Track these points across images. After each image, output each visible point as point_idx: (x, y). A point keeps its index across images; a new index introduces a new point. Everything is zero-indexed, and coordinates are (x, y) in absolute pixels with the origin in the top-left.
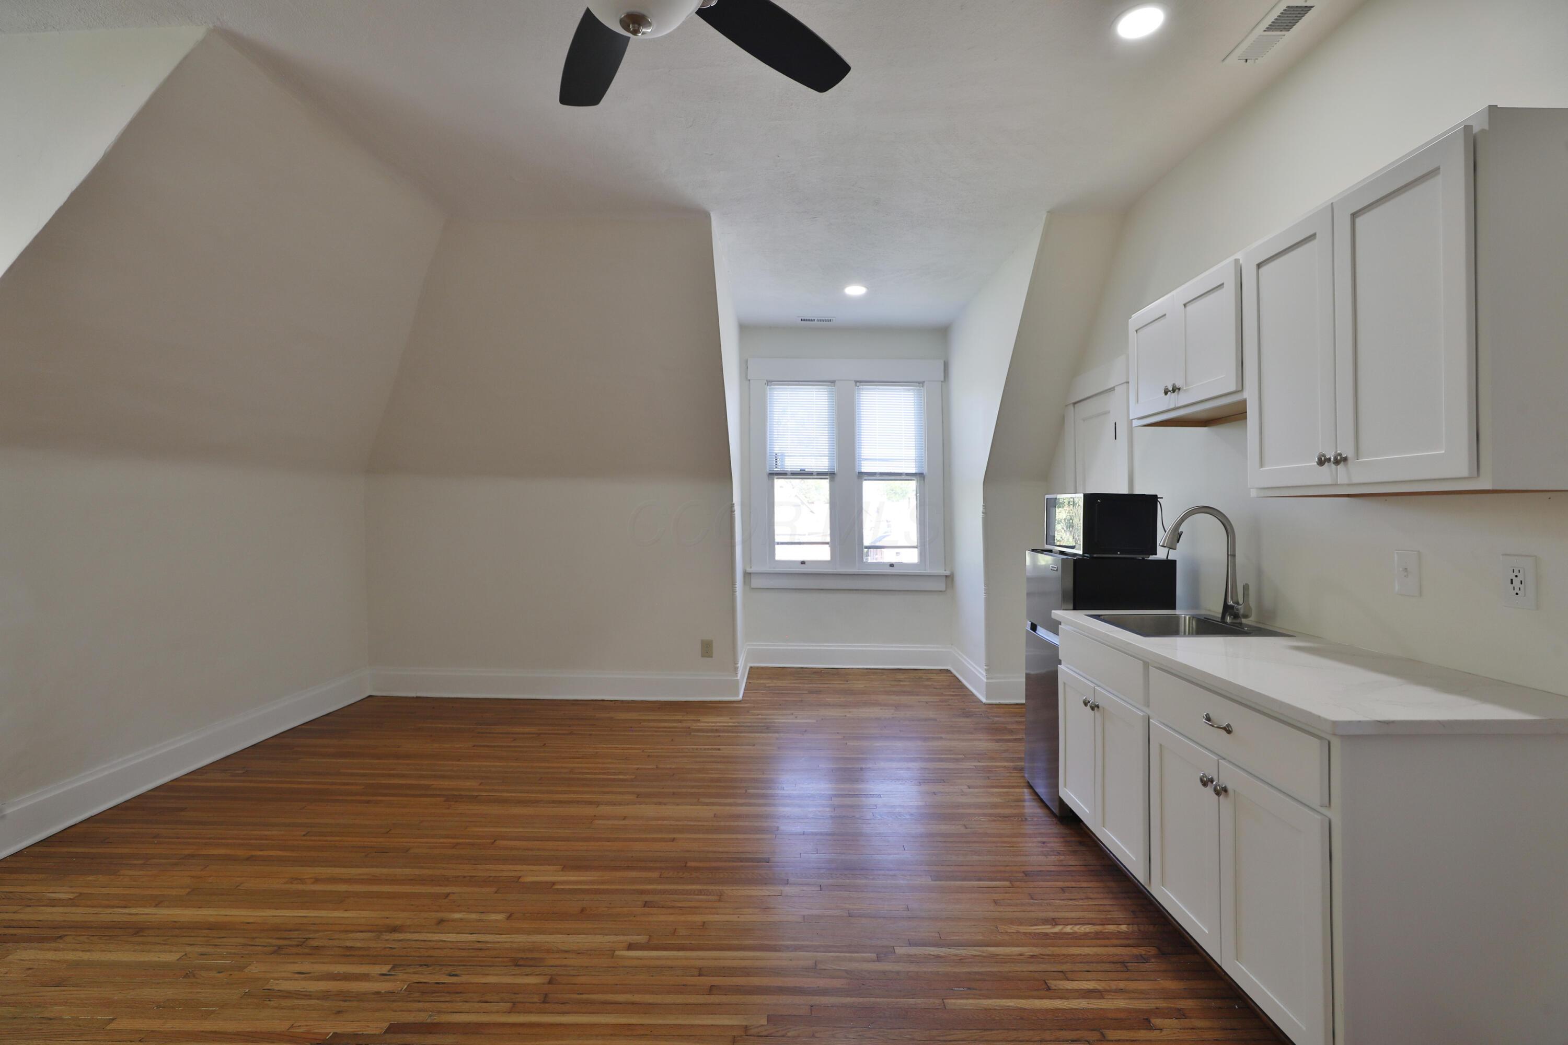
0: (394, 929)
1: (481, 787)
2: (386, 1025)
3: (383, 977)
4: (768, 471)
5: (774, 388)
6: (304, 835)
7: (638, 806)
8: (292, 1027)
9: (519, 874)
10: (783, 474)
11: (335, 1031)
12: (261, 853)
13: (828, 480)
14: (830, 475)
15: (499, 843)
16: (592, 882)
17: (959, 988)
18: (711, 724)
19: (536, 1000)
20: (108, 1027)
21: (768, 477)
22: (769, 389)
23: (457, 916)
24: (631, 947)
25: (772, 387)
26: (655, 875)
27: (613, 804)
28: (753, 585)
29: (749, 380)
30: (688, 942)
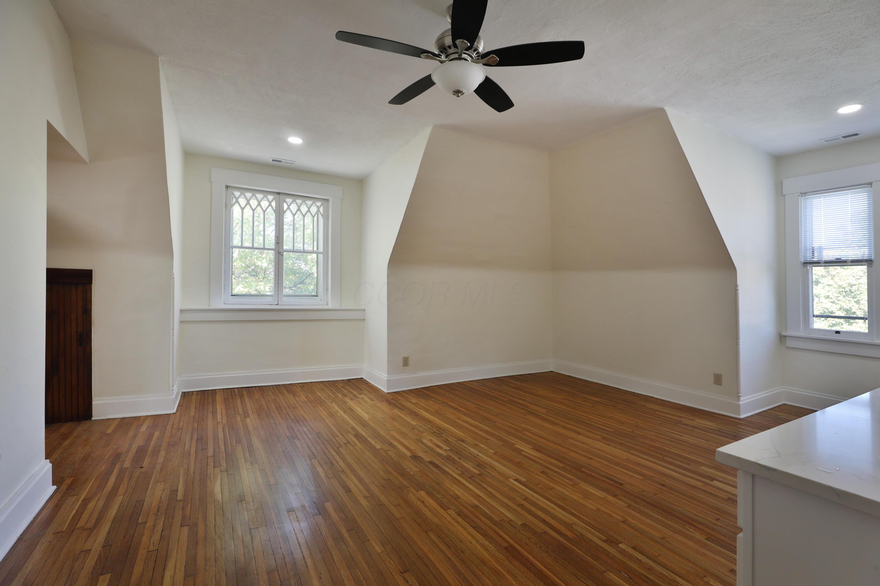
0: (463, 441)
1: (546, 413)
2: (430, 460)
3: (445, 451)
4: (803, 261)
5: (808, 198)
6: (475, 408)
7: (597, 442)
8: (415, 450)
9: (515, 443)
10: (817, 263)
11: (420, 455)
12: (460, 408)
13: (866, 267)
14: (868, 262)
15: (525, 432)
16: (536, 457)
17: (625, 574)
18: (698, 424)
19: (468, 476)
20: (390, 432)
21: (803, 266)
22: (804, 199)
23: (482, 445)
24: (517, 480)
25: (807, 197)
26: (561, 465)
27: (587, 437)
28: (788, 345)
29: (784, 195)
30: (537, 489)
